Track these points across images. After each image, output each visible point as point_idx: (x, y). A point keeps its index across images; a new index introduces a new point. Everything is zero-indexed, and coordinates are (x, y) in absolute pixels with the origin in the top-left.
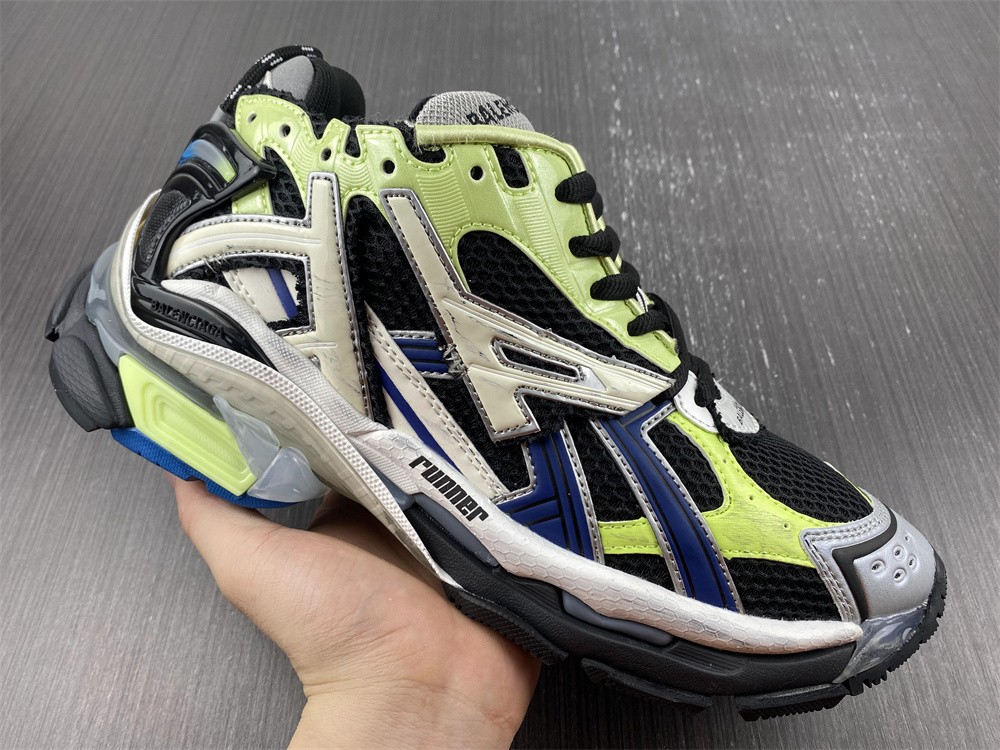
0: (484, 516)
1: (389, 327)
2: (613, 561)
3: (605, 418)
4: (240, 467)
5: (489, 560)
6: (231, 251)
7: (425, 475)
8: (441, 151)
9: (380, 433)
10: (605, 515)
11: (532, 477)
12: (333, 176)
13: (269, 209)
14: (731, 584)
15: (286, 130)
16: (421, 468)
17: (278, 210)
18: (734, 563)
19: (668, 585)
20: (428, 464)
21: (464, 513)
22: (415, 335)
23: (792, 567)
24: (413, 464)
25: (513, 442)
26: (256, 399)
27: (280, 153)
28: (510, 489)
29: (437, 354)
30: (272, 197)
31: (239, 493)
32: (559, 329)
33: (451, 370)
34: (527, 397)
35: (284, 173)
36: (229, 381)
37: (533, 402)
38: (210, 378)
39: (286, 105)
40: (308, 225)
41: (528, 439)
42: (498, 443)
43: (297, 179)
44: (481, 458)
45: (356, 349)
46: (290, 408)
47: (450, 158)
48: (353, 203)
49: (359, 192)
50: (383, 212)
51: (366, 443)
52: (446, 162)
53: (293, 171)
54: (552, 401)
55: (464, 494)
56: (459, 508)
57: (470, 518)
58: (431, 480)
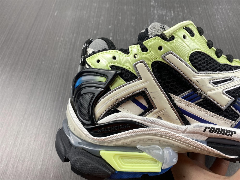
0: (235, 132)
4: (156, 162)
6: (117, 101)
7: (210, 131)
8: (172, 36)
9: (189, 127)
12: (142, 60)
13: (124, 82)
15: (114, 58)
16: (208, 130)
17: (127, 81)
20: (209, 128)
21: (228, 135)
22: (186, 93)
25: (229, 107)
26: (149, 140)
27: (116, 64)
28: (235, 121)
29: (196, 94)
30: (123, 78)
31: (160, 171)
32: (220, 70)
33: (203, 97)
34: (226, 92)
35: (123, 69)
36: (138, 140)
37: (228, 92)
38: (132, 142)
39: (108, 51)
40: (140, 79)
41: (233, 104)
42: (225, 110)
43: (128, 68)
44: (222, 117)
45: (172, 107)
46: (161, 136)
47: (176, 37)
48: (152, 65)
49: (154, 61)
50: (165, 62)
51: (186, 133)
52: (175, 39)
53: (125, 67)
54: (232, 90)
55: (224, 130)
56: (226, 134)
57: (231, 136)
58: (212, 132)
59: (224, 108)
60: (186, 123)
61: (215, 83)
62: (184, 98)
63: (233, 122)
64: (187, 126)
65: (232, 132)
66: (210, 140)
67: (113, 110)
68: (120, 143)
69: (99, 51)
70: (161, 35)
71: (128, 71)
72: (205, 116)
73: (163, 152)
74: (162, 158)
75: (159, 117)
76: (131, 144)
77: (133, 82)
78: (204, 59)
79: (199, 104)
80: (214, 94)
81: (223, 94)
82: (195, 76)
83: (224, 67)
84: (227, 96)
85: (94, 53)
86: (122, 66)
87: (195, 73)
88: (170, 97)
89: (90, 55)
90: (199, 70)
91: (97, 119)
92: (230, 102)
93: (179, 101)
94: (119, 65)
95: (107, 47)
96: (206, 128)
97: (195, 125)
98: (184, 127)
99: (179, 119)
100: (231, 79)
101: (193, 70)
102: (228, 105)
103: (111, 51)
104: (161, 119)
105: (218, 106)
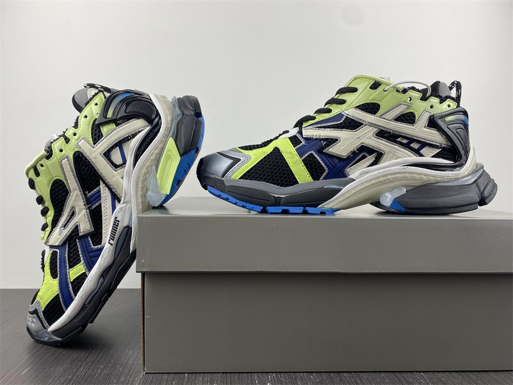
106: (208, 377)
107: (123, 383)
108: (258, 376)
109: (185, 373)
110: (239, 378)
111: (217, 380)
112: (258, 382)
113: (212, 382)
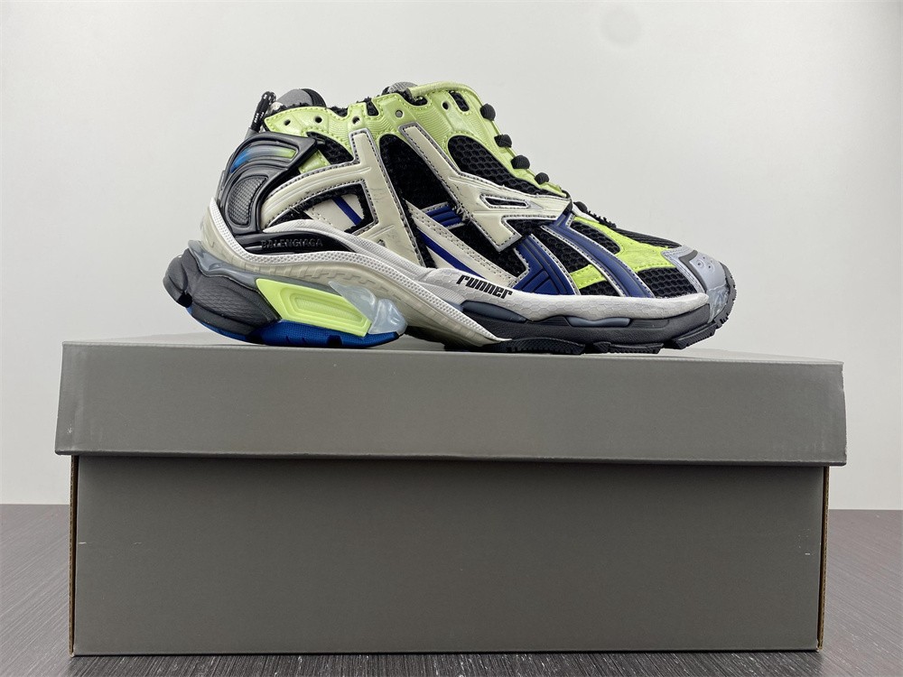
0: (510, 293)
1: (421, 208)
2: (584, 291)
3: (548, 223)
4: (360, 318)
5: (520, 319)
6: (309, 195)
7: (468, 285)
8: (424, 99)
9: (433, 272)
10: (572, 269)
11: (527, 265)
12: (365, 129)
13: (327, 162)
14: (644, 284)
15: (318, 120)
16: (465, 282)
17: (332, 161)
18: (640, 274)
19: (616, 294)
20: (467, 278)
21: (499, 295)
22: (436, 207)
23: (666, 269)
24: (459, 282)
25: (509, 249)
26: (354, 276)
27: (319, 132)
28: (517, 276)
29: (453, 213)
30: (326, 156)
31: (364, 334)
32: (507, 185)
33: (464, 219)
34: (508, 221)
35: (329, 141)
36: (334, 271)
37: (512, 223)
38: (322, 274)
39: (308, 108)
40: (357, 162)
41: (517, 244)
42: (502, 252)
43: (338, 141)
44: (495, 265)
45: (406, 226)
46: (376, 274)
47: (430, 101)
48: (382, 141)
49: (386, 133)
50: (403, 139)
51: (426, 282)
52: (429, 104)
53: (334, 138)
54: (521, 220)
55: (494, 287)
56: (495, 294)
57: (503, 297)
58: (472, 287)
59: (499, 249)
60: (430, 263)
61: (492, 202)
62: (431, 215)
63: (513, 278)
64: (429, 269)
65: (506, 291)
66: (468, 304)
67: (298, 213)
68: (299, 272)
69: (294, 106)
70: (405, 92)
71: (338, 146)
72: (464, 256)
73: (376, 305)
74: (371, 313)
75: (381, 241)
76: (318, 278)
77: (343, 166)
78: (483, 159)
79: (455, 232)
80: (485, 218)
81: (503, 222)
82: (452, 176)
83: (518, 183)
84: (508, 227)
85: (283, 108)
86: (329, 136)
87: (454, 172)
88: (406, 208)
89: (274, 113)
90: (464, 168)
91: (263, 226)
92: (513, 241)
93: (422, 218)
94: (324, 134)
95: (309, 102)
96: (463, 277)
97: (444, 269)
98: (425, 269)
99: (416, 251)
100: (524, 205)
101: (452, 166)
102: (509, 244)
103: (314, 108)
104: (384, 245)
105: (488, 242)
106: (342, 663)
107: (176, 673)
108: (439, 662)
109: (297, 655)
110: (402, 665)
111: (360, 670)
112: (440, 672)
113: (351, 672)
